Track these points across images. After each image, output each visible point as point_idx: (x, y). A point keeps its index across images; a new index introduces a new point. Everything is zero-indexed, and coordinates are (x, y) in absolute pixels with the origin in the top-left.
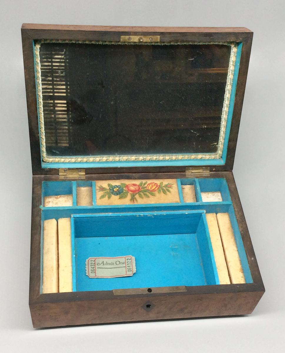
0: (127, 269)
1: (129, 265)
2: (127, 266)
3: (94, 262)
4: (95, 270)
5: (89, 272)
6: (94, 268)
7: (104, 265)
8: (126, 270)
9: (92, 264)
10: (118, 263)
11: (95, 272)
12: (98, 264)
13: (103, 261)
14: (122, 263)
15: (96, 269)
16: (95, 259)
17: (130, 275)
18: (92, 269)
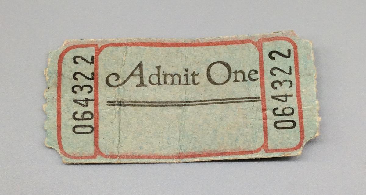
0: (269, 113)
1: (281, 91)
2: (270, 92)
3: (88, 70)
4: (95, 116)
5: (59, 127)
6: (91, 104)
7: (142, 84)
8: (265, 118)
9: (82, 81)
10: (219, 73)
11: (94, 129)
12: (112, 80)
13: (140, 65)
14: (240, 77)
15: (100, 107)
16: (99, 51)
17: (288, 150)
18: (81, 110)
